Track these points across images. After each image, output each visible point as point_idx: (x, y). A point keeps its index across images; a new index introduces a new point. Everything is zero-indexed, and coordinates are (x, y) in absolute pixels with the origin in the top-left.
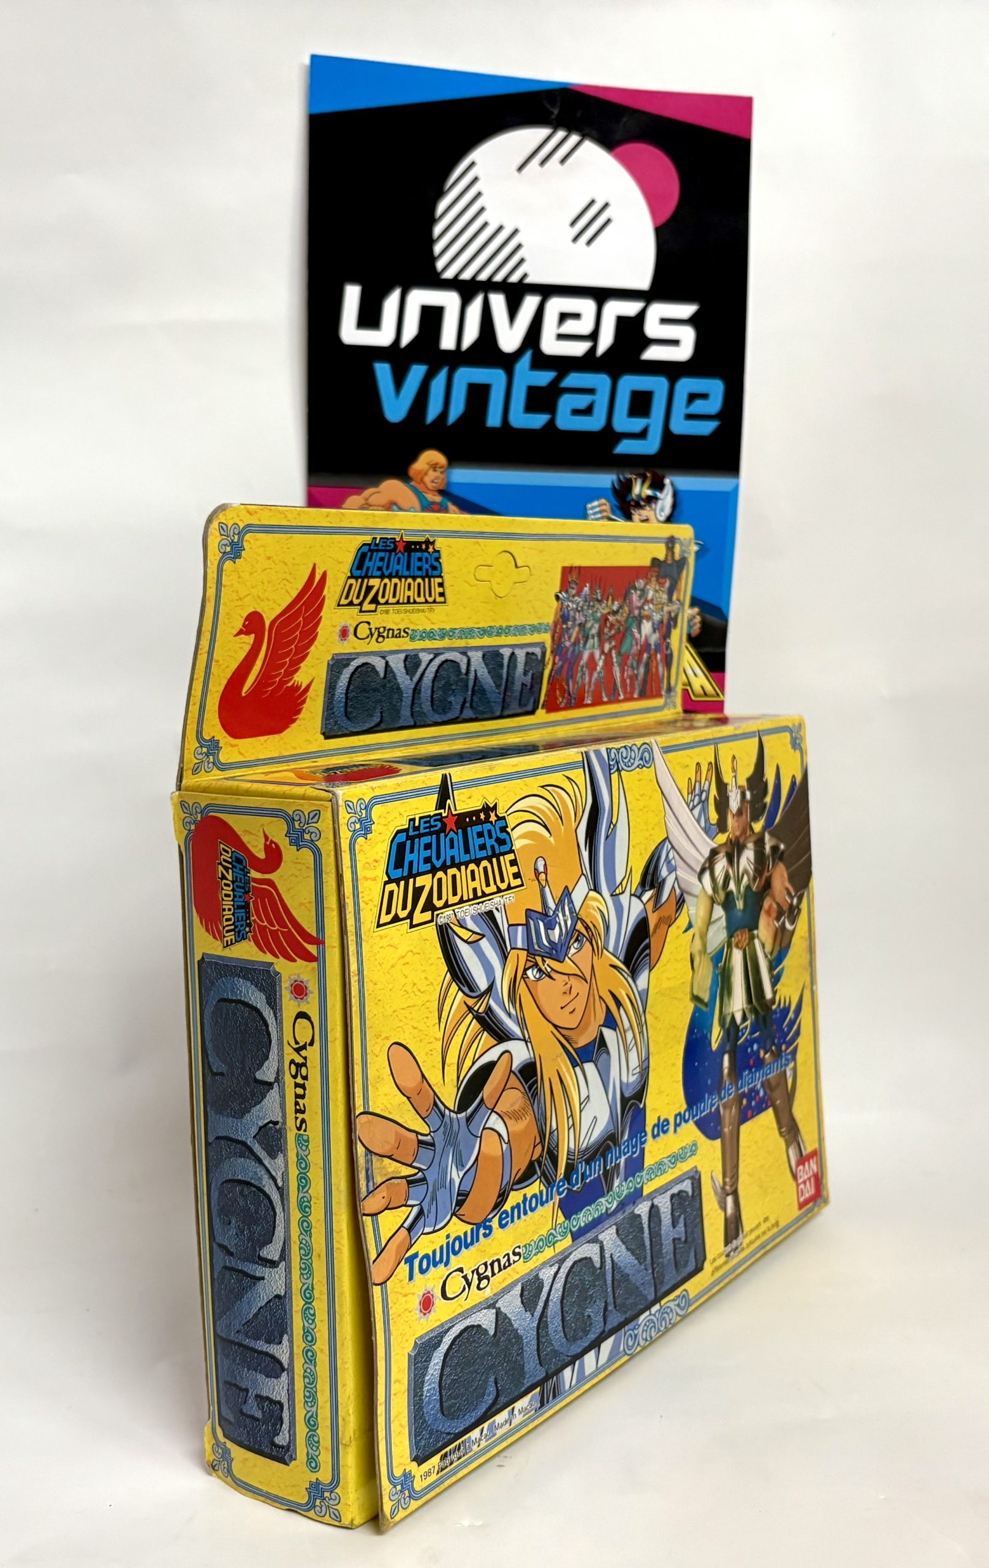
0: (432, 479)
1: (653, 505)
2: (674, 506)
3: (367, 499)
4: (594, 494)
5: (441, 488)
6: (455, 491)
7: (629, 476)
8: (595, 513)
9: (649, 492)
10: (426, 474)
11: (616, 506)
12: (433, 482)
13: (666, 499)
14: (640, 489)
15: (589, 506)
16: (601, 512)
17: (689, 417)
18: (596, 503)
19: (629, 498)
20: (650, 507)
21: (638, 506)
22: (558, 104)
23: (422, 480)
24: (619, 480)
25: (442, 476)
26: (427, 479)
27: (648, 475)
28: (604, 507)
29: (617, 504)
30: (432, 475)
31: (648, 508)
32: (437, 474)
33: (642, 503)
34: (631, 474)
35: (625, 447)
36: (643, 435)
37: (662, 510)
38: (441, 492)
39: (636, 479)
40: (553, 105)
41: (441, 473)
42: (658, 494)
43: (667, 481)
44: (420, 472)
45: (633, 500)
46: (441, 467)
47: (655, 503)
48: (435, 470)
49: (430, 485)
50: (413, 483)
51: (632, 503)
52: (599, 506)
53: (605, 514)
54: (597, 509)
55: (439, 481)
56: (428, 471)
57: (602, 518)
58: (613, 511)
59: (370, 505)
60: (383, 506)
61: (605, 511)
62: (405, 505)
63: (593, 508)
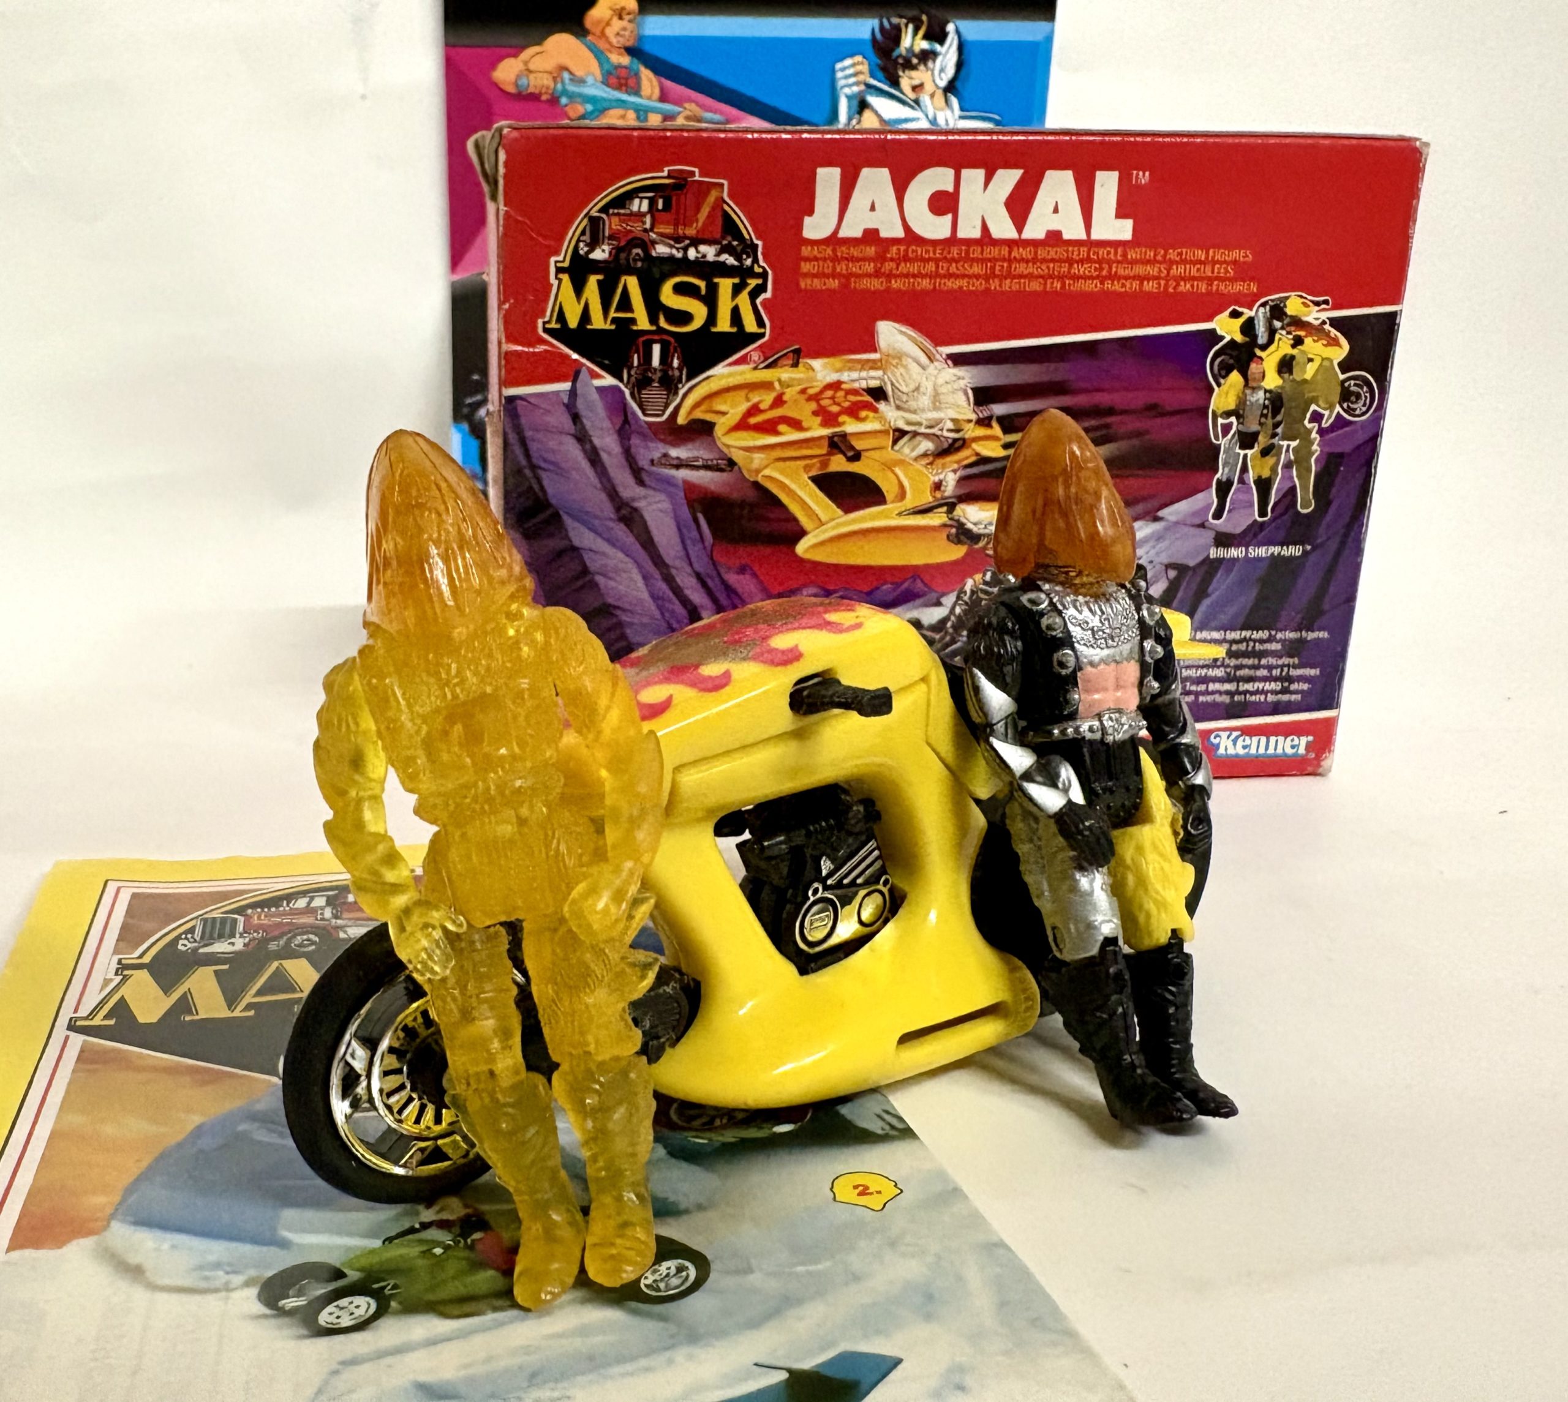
0: (618, 31)
1: (930, 64)
2: (960, 65)
3: (526, 63)
4: (846, 48)
5: (629, 44)
6: (648, 48)
7: (895, 20)
8: (847, 77)
9: (925, 45)
10: (608, 24)
11: (878, 65)
12: (618, 34)
13: (948, 55)
14: (911, 41)
15: (839, 66)
16: (855, 74)
18: (848, 62)
19: (895, 54)
20: (926, 65)
21: (908, 65)
23: (603, 34)
24: (882, 28)
25: (630, 26)
26: (610, 32)
27: (924, 18)
28: (859, 68)
29: (879, 62)
30: (617, 24)
31: (922, 67)
32: (624, 23)
33: (915, 61)
34: (901, 17)
37: (942, 70)
38: (631, 51)
39: (906, 26)
41: (630, 21)
42: (938, 47)
43: (950, 28)
44: (599, 22)
45: (900, 56)
46: (629, 14)
47: (934, 61)
48: (621, 18)
49: (614, 40)
50: (590, 38)
51: (901, 61)
52: (854, 65)
53: (861, 78)
54: (851, 71)
55: (627, 33)
56: (611, 19)
57: (857, 84)
58: (872, 76)
59: (531, 72)
60: (550, 73)
61: (861, 73)
62: (579, 73)
63: (843, 69)
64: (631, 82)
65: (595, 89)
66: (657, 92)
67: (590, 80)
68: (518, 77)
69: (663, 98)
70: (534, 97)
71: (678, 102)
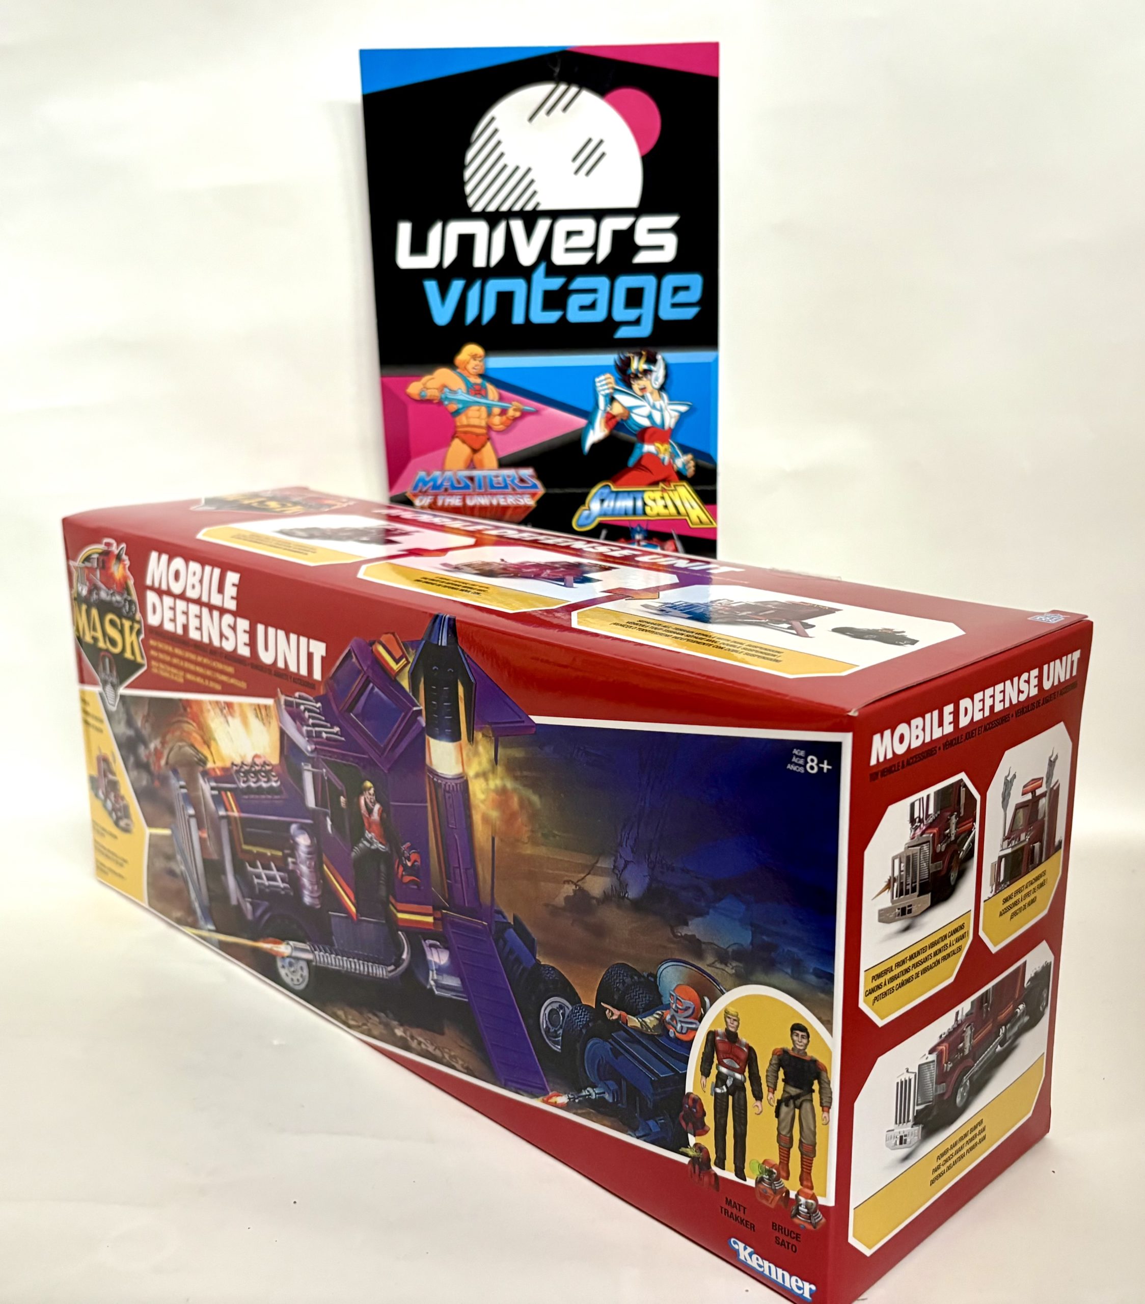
0: (474, 366)
1: (649, 376)
2: (666, 376)
3: (424, 384)
5: (481, 372)
7: (628, 355)
8: (603, 385)
9: (643, 366)
10: (468, 363)
11: (619, 379)
12: (474, 368)
13: (659, 372)
14: (637, 364)
15: (597, 380)
16: (607, 384)
17: (674, 305)
18: (602, 378)
19: (629, 372)
20: (646, 378)
21: (636, 377)
22: (559, 65)
23: (465, 368)
24: (621, 359)
26: (469, 367)
27: (644, 353)
28: (609, 380)
29: (619, 377)
30: (473, 363)
31: (644, 379)
32: (477, 362)
33: (640, 375)
34: (629, 353)
35: (623, 333)
36: (637, 322)
37: (657, 379)
38: (482, 376)
39: (633, 357)
40: (555, 66)
41: (480, 361)
42: (652, 367)
43: (659, 357)
44: (463, 362)
45: (633, 373)
46: (479, 357)
47: (650, 374)
48: (475, 360)
49: (472, 371)
50: (459, 370)
51: (632, 376)
52: (605, 379)
53: (610, 386)
54: (604, 382)
55: (478, 367)
56: (469, 361)
57: (608, 389)
58: (617, 383)
59: (427, 389)
60: (437, 389)
61: (610, 383)
62: (454, 388)
63: (600, 382)
64: (483, 392)
65: (463, 395)
66: (497, 397)
67: (460, 391)
68: (422, 391)
69: (501, 398)
70: (429, 401)
71: (509, 401)
